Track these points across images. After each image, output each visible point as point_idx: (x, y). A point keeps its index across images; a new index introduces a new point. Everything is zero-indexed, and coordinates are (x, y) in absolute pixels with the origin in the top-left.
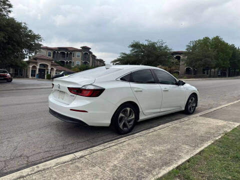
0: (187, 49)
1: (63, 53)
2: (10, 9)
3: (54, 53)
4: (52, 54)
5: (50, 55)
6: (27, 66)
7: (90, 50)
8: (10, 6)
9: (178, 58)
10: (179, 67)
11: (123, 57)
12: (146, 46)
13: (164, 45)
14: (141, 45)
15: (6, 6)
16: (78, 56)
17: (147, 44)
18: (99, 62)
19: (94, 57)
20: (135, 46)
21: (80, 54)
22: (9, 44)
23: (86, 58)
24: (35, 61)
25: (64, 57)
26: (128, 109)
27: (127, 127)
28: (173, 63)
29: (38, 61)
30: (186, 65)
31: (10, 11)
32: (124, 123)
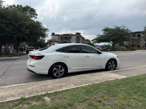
0: (145, 30)
1: (66, 37)
2: (37, 16)
3: (61, 37)
4: (60, 38)
5: (59, 39)
6: (46, 45)
7: (81, 35)
8: (37, 15)
9: (139, 36)
10: (140, 42)
11: (98, 37)
12: (113, 29)
13: (126, 28)
14: (110, 29)
15: (35, 15)
16: (74, 39)
17: (114, 28)
18: (86, 41)
19: (83, 38)
20: (106, 30)
21: (75, 37)
22: (32, 35)
23: (78, 39)
24: (50, 42)
25: (67, 39)
26: (60, 66)
27: (59, 75)
28: (135, 39)
29: (52, 42)
30: (144, 40)
31: (36, 18)
32: (57, 73)
